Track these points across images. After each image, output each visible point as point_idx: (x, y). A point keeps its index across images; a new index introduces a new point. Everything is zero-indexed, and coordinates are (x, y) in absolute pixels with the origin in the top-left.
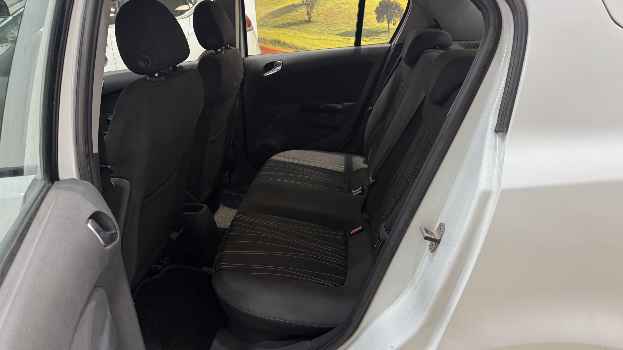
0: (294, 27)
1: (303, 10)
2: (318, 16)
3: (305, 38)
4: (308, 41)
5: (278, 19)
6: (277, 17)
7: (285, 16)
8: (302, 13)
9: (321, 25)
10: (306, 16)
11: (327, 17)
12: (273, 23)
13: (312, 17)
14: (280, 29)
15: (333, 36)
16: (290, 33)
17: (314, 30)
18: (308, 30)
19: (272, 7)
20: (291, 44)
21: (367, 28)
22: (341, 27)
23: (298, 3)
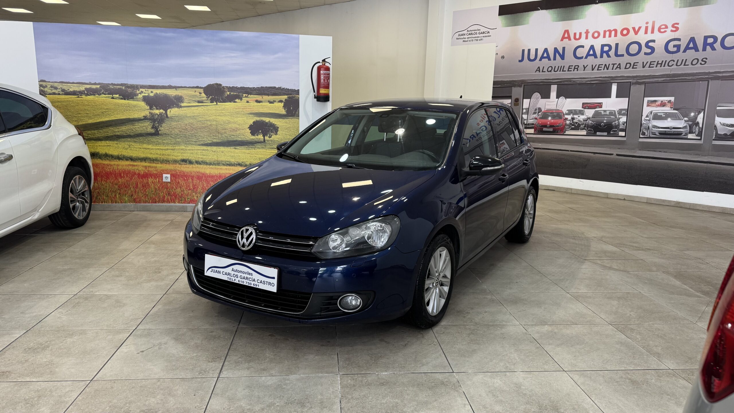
0: (129, 139)
1: (145, 124)
2: (171, 129)
3: (148, 149)
4: (152, 151)
5: (96, 132)
6: (94, 130)
7: (110, 129)
8: (144, 126)
9: (177, 137)
10: (151, 130)
11: (185, 131)
13: (160, 130)
14: (100, 142)
15: (194, 146)
16: (118, 145)
17: (164, 141)
18: (154, 142)
19: (82, 120)
20: (121, 156)
21: (240, 139)
22: (205, 139)
23: (136, 117)
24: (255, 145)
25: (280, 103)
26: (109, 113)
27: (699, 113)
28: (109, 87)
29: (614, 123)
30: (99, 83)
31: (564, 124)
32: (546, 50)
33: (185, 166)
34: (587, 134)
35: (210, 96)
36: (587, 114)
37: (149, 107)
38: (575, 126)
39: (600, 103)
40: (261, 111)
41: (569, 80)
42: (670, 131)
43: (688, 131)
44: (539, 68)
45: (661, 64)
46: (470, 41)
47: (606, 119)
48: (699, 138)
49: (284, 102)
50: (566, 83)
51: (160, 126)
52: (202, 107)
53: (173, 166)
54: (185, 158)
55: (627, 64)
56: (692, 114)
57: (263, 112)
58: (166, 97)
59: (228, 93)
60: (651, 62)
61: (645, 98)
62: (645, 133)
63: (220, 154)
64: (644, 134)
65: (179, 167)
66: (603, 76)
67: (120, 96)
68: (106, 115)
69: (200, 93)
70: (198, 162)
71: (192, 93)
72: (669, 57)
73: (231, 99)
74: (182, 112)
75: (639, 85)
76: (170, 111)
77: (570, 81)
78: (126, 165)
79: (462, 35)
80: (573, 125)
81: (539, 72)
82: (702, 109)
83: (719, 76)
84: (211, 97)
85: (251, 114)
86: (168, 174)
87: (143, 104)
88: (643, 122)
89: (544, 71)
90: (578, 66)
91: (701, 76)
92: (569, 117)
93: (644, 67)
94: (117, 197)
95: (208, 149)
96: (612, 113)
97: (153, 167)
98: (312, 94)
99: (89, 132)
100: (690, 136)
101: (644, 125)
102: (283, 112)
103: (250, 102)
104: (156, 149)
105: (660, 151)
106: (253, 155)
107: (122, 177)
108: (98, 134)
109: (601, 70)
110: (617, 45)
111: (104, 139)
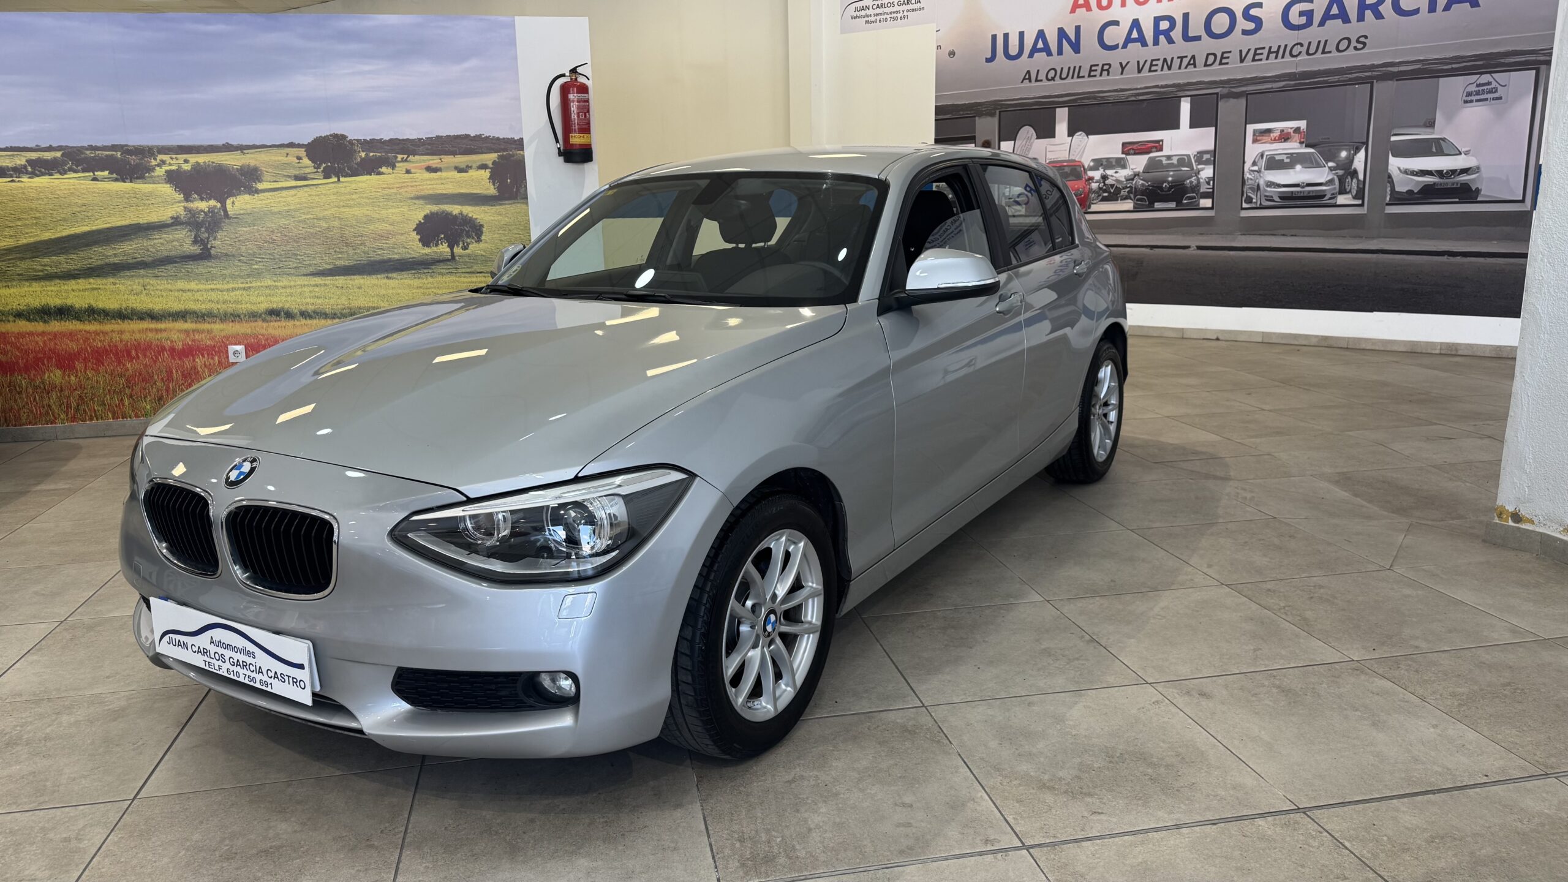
0: (142, 272)
1: (175, 236)
2: (237, 243)
3: (189, 290)
4: (198, 296)
5: (61, 258)
6: (57, 254)
7: (95, 251)
9: (253, 260)
10: (191, 248)
11: (271, 245)
12: (33, 269)
13: (212, 247)
14: (73, 282)
15: (294, 278)
16: (117, 286)
17: (225, 272)
18: (202, 274)
19: (27, 233)
20: (125, 310)
21: (397, 257)
22: (318, 261)
23: (153, 221)
24: (433, 267)
25: (482, 172)
26: (90, 214)
27: (1357, 150)
28: (85, 153)
29: (1188, 181)
30: (59, 146)
31: (1087, 190)
32: (1041, 34)
33: (276, 324)
34: (1134, 207)
35: (321, 164)
36: (1132, 167)
37: (182, 195)
38: (1109, 192)
39: (1158, 142)
40: (440, 192)
41: (1092, 95)
42: (1301, 192)
43: (1337, 190)
44: (1028, 72)
45: (1277, 52)
46: (880, 21)
47: (1171, 173)
48: (1359, 202)
49: (491, 168)
50: (1087, 102)
51: (211, 239)
52: (306, 189)
53: (251, 327)
54: (275, 306)
55: (1208, 55)
56: (1344, 154)
57: (444, 192)
58: (221, 171)
59: (363, 154)
60: (1256, 49)
61: (1248, 126)
62: (1252, 199)
63: (355, 293)
64: (1249, 200)
65: (263, 328)
66: (1160, 84)
67: (112, 174)
68: (83, 220)
69: (299, 158)
70: (304, 314)
71: (280, 158)
72: (1292, 37)
73: (371, 167)
74: (260, 202)
75: (1235, 100)
76: (233, 202)
77: (1095, 98)
78: (139, 331)
79: (863, 9)
80: (1105, 191)
81: (1030, 81)
82: (1362, 143)
83: (1394, 72)
84: (324, 165)
85: (418, 198)
86: (239, 344)
87: (167, 189)
88: (1247, 175)
89: (1039, 79)
90: (1110, 65)
91: (1357, 75)
92: (1097, 175)
93: (1242, 61)
94: (127, 404)
95: (326, 282)
96: (1183, 161)
97: (203, 331)
98: (552, 148)
99: (46, 260)
100: (1341, 199)
101: (1250, 181)
102: (491, 190)
103: (413, 171)
104: (207, 290)
105: (1284, 235)
106: (430, 290)
107: (134, 358)
108: (67, 263)
109: (1156, 71)
110: (1186, 16)
111: (83, 274)
